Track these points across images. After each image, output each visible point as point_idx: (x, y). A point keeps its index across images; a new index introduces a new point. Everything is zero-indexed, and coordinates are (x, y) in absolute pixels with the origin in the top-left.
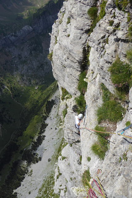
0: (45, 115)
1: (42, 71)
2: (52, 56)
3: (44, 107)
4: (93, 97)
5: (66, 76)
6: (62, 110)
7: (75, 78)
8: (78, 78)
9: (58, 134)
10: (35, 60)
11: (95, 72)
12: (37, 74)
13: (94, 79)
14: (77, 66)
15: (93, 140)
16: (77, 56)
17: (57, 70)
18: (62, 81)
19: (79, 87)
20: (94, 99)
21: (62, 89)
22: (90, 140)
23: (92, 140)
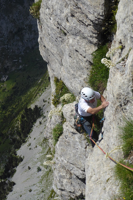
0: (18, 138)
1: (20, 43)
2: (39, 8)
3: (18, 120)
4: (117, 98)
5: (67, 53)
6: (53, 126)
7: (85, 59)
8: (90, 58)
9: (43, 182)
10: (6, 18)
11: (126, 46)
12: (8, 49)
13: (123, 60)
14: (91, 34)
15: (111, 192)
16: (91, 11)
17: (48, 40)
18: (58, 65)
19: (91, 78)
20: (118, 104)
21: (57, 81)
22: (105, 192)
23: (108, 193)
